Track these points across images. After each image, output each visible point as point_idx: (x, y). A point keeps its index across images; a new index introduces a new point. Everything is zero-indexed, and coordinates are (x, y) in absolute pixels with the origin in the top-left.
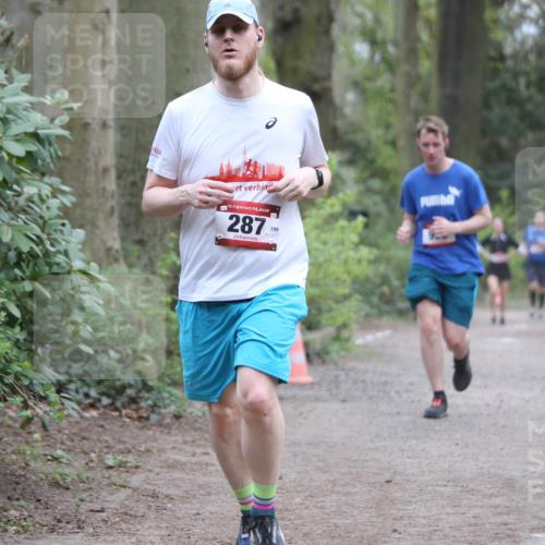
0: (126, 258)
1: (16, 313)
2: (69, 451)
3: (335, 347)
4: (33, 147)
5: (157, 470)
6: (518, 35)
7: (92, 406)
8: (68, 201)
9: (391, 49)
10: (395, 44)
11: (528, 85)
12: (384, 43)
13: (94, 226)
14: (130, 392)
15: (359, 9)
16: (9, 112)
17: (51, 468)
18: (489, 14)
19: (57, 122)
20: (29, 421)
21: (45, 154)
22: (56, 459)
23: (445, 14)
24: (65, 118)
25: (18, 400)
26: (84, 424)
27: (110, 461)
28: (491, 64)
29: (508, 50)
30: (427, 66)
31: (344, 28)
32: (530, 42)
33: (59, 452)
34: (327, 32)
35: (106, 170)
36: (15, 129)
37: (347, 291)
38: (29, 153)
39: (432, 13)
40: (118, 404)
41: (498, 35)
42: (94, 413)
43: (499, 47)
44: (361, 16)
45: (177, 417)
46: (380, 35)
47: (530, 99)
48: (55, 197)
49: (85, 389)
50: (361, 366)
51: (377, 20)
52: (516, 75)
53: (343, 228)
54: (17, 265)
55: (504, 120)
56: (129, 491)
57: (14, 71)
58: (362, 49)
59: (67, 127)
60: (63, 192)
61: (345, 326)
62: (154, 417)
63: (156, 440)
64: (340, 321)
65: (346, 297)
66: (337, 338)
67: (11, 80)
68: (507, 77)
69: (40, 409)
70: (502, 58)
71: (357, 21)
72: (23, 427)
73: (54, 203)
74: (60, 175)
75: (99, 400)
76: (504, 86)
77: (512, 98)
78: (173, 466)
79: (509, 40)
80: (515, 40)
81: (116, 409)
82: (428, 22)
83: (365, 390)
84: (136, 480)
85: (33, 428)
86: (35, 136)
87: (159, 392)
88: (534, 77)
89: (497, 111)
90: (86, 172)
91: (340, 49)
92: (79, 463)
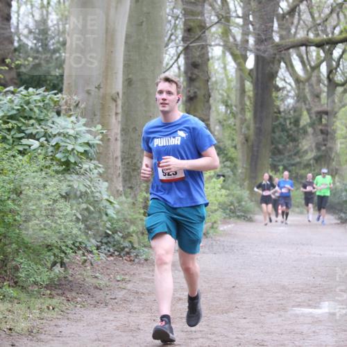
0: (125, 194)
1: (80, 217)
2: (102, 274)
3: (211, 231)
4: (87, 148)
5: (138, 282)
6: (286, 103)
7: (111, 255)
8: (101, 170)
9: (234, 108)
10: (236, 106)
11: (290, 123)
12: (231, 106)
13: (112, 181)
14: (127, 250)
15: (221, 92)
16: (77, 134)
17: (94, 281)
18: (274, 94)
19: (97, 138)
20: (85, 261)
21: (92, 151)
22: (96, 277)
23: (256, 95)
24: (100, 137)
25: (81, 252)
26: (108, 263)
27: (119, 279)
28: (276, 115)
29: (282, 109)
30: (249, 115)
31: (215, 100)
32: (291, 106)
33: (98, 275)
34: (208, 101)
35: (117, 158)
36: (80, 141)
37: (216, 208)
38: (85, 151)
39: (251, 94)
40: (122, 255)
41: (278, 103)
42: (112, 258)
43: (278, 108)
44: (222, 95)
45: (146, 260)
46: (229, 102)
47: (291, 129)
48: (96, 169)
49: (108, 248)
50: (222, 239)
51: (228, 96)
52: (285, 119)
53: (214, 182)
54: (80, 197)
55: (280, 137)
56: (126, 291)
57: (80, 118)
58: (222, 108)
59: (101, 140)
60: (100, 167)
61: (215, 222)
62: (136, 260)
63: (137, 269)
64: (213, 220)
65: (216, 211)
66: (212, 227)
67: (78, 121)
68: (281, 120)
69: (89, 256)
70: (280, 112)
71: (220, 97)
72: (83, 264)
73: (95, 171)
74: (98, 160)
75: (114, 253)
76: (280, 124)
77: (284, 129)
78: (144, 280)
79: (282, 105)
80: (285, 105)
81: (121, 257)
82: (249, 97)
83: (223, 249)
84: (129, 286)
85: (87, 264)
86: (88, 144)
87: (139, 250)
88: (292, 120)
89: (277, 134)
90: (109, 158)
91: (213, 108)
92: (106, 279)
